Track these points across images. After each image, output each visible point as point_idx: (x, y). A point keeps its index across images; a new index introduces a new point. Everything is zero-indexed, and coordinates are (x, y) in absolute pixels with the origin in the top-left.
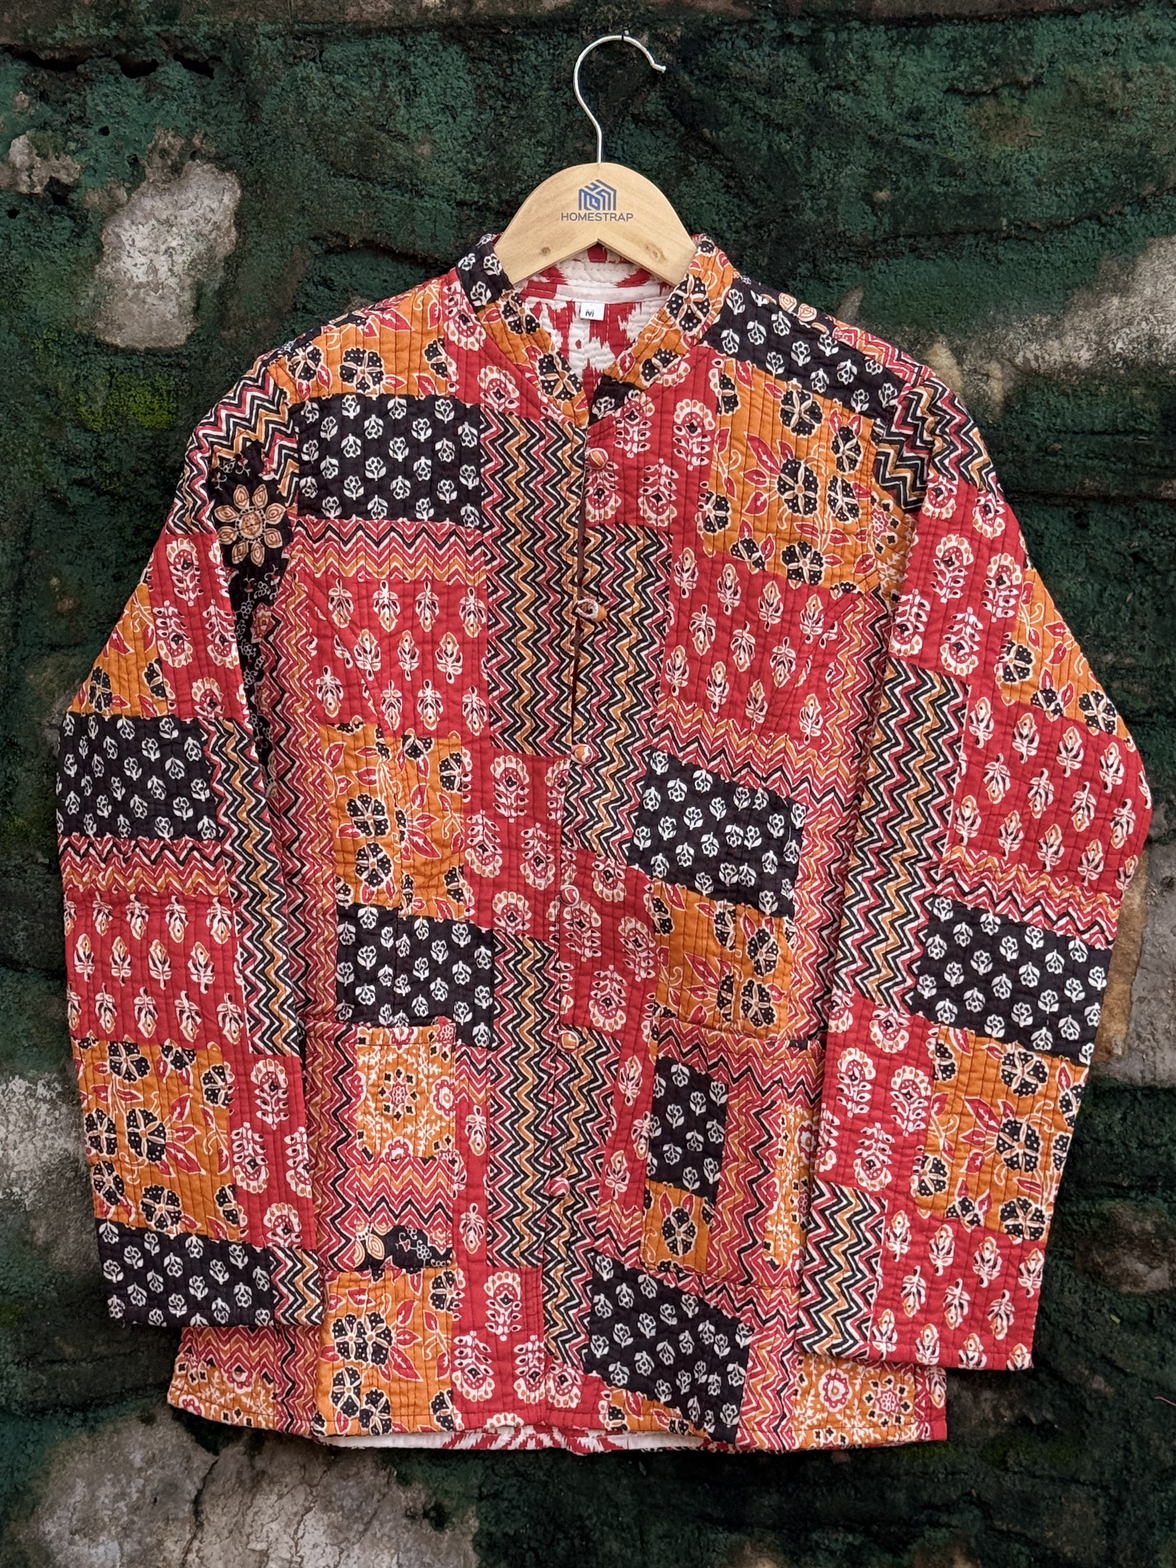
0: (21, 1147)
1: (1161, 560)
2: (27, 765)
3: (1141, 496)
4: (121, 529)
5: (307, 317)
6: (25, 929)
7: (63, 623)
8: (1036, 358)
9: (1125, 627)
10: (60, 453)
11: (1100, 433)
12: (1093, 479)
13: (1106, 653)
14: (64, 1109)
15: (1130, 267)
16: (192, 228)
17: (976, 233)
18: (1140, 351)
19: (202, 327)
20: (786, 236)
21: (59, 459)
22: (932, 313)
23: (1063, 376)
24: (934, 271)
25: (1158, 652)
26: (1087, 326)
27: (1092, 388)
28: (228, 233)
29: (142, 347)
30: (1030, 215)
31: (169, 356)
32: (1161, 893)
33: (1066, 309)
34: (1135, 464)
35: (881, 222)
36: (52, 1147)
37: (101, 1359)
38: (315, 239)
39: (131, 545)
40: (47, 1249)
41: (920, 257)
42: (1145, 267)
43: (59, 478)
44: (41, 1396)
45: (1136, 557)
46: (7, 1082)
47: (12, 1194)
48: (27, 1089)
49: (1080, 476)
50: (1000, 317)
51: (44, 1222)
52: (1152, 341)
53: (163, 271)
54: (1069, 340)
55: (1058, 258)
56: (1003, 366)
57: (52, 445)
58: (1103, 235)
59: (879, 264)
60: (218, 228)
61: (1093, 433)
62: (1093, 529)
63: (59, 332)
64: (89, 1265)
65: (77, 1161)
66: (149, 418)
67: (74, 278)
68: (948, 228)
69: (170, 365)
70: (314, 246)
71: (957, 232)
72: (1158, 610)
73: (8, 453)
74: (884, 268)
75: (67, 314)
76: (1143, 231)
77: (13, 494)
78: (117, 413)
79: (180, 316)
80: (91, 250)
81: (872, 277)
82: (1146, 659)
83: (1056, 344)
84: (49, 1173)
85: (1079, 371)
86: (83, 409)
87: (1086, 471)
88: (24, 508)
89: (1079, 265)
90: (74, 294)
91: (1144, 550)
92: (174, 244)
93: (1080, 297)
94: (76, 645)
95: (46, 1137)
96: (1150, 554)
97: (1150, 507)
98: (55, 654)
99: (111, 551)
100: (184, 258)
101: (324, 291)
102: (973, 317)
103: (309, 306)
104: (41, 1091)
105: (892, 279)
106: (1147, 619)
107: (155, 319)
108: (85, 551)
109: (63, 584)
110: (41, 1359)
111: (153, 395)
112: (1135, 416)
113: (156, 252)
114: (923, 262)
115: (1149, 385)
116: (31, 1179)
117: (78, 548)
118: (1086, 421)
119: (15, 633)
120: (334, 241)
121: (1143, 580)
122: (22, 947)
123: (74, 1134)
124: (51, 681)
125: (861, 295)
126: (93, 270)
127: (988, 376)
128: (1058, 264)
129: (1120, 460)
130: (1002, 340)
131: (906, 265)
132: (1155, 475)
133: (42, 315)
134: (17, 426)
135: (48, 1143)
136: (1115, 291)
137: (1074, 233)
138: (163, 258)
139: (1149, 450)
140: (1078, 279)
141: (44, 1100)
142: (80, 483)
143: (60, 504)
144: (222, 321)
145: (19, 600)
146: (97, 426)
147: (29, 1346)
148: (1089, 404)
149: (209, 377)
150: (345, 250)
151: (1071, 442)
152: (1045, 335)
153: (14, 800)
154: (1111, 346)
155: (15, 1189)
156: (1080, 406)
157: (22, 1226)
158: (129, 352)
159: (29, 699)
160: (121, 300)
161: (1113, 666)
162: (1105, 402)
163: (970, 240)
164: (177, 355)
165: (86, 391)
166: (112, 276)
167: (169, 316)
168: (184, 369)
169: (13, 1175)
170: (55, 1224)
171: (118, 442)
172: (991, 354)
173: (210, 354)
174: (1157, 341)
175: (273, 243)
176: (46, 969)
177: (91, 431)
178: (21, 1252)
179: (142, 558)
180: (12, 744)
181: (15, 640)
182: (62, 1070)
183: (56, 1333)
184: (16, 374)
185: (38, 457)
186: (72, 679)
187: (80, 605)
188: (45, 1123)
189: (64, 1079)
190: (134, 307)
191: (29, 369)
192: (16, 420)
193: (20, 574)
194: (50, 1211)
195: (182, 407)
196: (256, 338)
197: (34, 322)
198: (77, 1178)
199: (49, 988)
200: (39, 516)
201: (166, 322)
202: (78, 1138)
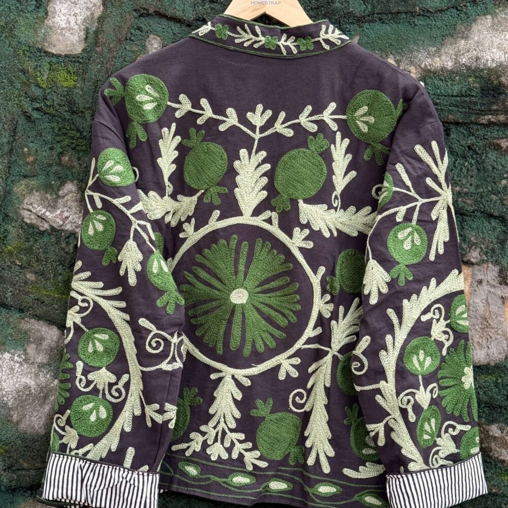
0: (7, 381)
1: (480, 149)
2: (13, 225)
3: (472, 123)
4: (53, 128)
5: (131, 42)
6: (11, 292)
7: (29, 167)
8: (430, 65)
9: (465, 176)
10: (29, 97)
11: (456, 96)
12: (453, 115)
13: (456, 187)
14: (25, 366)
15: (468, 28)
16: (85, 5)
17: (406, 13)
18: (473, 63)
19: (88, 46)
20: (328, 13)
21: (28, 99)
22: (387, 45)
23: (441, 72)
24: (389, 28)
25: (478, 187)
26: (451, 52)
27: (452, 78)
28: (99, 8)
29: (63, 54)
30: (428, 6)
31: (74, 58)
32: (477, 286)
33: (442, 45)
34: (470, 109)
35: (367, 8)
36: (20, 381)
38: (135, 10)
39: (58, 135)
40: (18, 423)
41: (383, 22)
42: (475, 28)
43: (28, 106)
44: (14, 483)
45: (469, 148)
46: (2, 354)
47: (4, 400)
48: (11, 357)
49: (447, 114)
50: (415, 48)
51: (16, 412)
52: (478, 59)
53: (73, 23)
54: (443, 58)
55: (439, 24)
56: (416, 68)
57: (26, 93)
58: (458, 15)
59: (366, 25)
60: (95, 6)
61: (452, 96)
62: (452, 136)
63: (30, 47)
64: (34, 430)
65: (30, 387)
66: (65, 83)
67: (36, 25)
68: (395, 10)
69: (75, 62)
70: (135, 14)
71: (398, 13)
72: (478, 169)
73: (7, 96)
74: (368, 27)
75: (33, 40)
76: (474, 13)
77: (9, 113)
78: (52, 81)
79: (79, 41)
80: (43, 14)
81: (363, 30)
82: (472, 189)
83: (438, 59)
84: (19, 392)
85: (447, 71)
86: (39, 79)
87: (449, 111)
88: (14, 119)
89: (448, 27)
90: (36, 31)
91: (473, 145)
92: (77, 12)
93: (448, 40)
94: (34, 176)
95: (18, 377)
96: (475, 146)
97: (476, 127)
98: (25, 180)
99: (49, 137)
100: (81, 17)
101: (138, 32)
102: (404, 47)
103: (132, 38)
104: (16, 358)
105: (371, 31)
106: (473, 173)
107: (69, 42)
108: (39, 137)
109: (29, 151)
110: (14, 468)
111: (68, 74)
112: (470, 90)
113: (70, 15)
114: (384, 25)
115: (476, 77)
116: (12, 394)
117: (36, 136)
118: (450, 91)
119: (9, 170)
120: (142, 11)
121: (472, 157)
122: (9, 299)
123: (29, 376)
124: (24, 190)
125: (359, 38)
126: (44, 22)
127: (410, 72)
128: (440, 26)
129: (463, 107)
130: (416, 57)
131: (377, 26)
132: (478, 114)
133: (23, 40)
134: (11, 85)
135: (19, 380)
136: (462, 38)
137: (446, 14)
138: (73, 17)
139: (475, 103)
140: (447, 32)
141: (17, 362)
142: (37, 109)
143: (29, 118)
144: (96, 44)
145: (11, 157)
146: (44, 86)
147: (9, 463)
148: (451, 84)
149: (90, 67)
150: (148, 15)
151: (443, 100)
152: (434, 55)
153: (7, 239)
154: (460, 60)
155: (5, 399)
156: (447, 85)
157: (7, 414)
158: (58, 56)
159: (14, 197)
160: (55, 34)
161: (459, 192)
162: (458, 83)
163: (404, 16)
164: (78, 57)
165: (40, 71)
166: (51, 24)
167: (75, 41)
168: (80, 63)
169: (4, 393)
170: (21, 413)
171: (53, 93)
172: (412, 63)
173: (91, 57)
174: (479, 58)
175: (118, 12)
176: (20, 309)
177: (42, 88)
178: (7, 424)
179: (62, 141)
180: (7, 216)
181: (9, 173)
182: (25, 350)
183: (21, 458)
184: (12, 64)
185: (20, 98)
186: (32, 190)
187: (36, 159)
188: (17, 372)
189: (26, 354)
190: (60, 37)
191: (17, 62)
192: (11, 83)
193: (12, 146)
194: (19, 408)
195: (79, 79)
196: (110, 51)
197: (19, 43)
198: (30, 394)
199: (20, 316)
200: (20, 122)
201: (73, 44)
202: (31, 378)
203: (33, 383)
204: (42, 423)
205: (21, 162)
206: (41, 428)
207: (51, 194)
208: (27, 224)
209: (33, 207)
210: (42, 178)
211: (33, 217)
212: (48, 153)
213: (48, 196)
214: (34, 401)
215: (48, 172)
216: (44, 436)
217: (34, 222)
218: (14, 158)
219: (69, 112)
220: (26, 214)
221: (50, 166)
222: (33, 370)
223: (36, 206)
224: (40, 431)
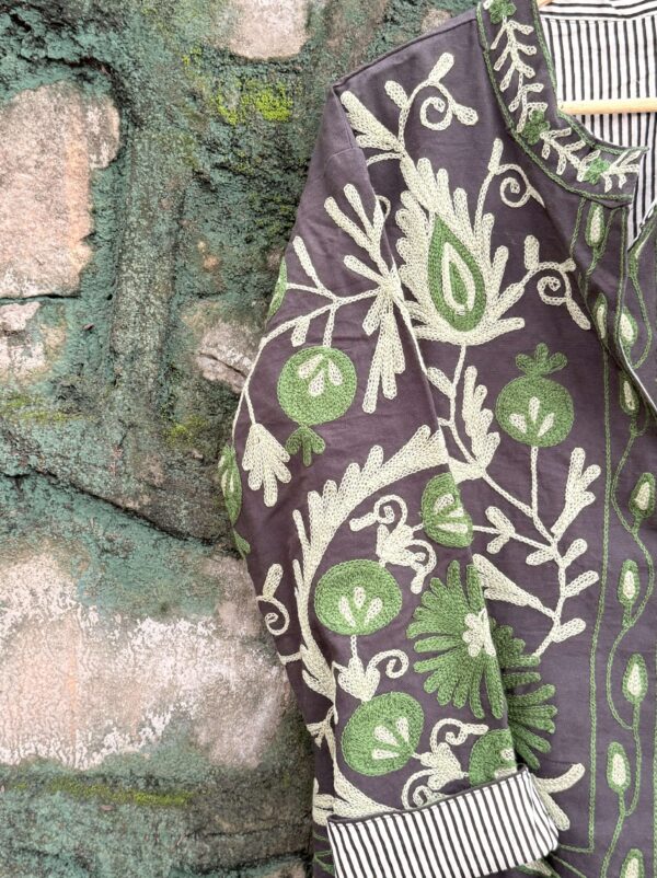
0: (186, 672)
2: (184, 384)
4: (251, 202)
5: (395, 27)
6: (186, 508)
7: (209, 277)
10: (205, 143)
14: (218, 644)
19: (312, 39)
21: (204, 147)
29: (266, 58)
31: (287, 64)
36: (209, 672)
37: (250, 833)
39: (259, 214)
40: (208, 748)
43: (204, 162)
44: (206, 860)
46: (175, 623)
47: (180, 707)
48: (190, 628)
51: (205, 728)
57: (199, 137)
63: (202, 48)
64: (239, 760)
65: (228, 682)
66: (271, 113)
69: (287, 71)
73: (164, 144)
75: (208, 34)
77: (170, 176)
78: (247, 110)
79: (295, 31)
88: (178, 187)
90: (213, 18)
94: (219, 293)
95: (205, 664)
98: (202, 301)
99: (244, 219)
101: (408, 6)
103: (397, 18)
104: (200, 629)
107: (275, 35)
108: (224, 221)
109: (208, 247)
110: (205, 833)
111: (275, 95)
116: (195, 696)
117: (219, 218)
119: (173, 284)
122: (184, 522)
123: (225, 662)
124: (200, 321)
133: (189, 35)
134: (172, 123)
135: (206, 668)
141: (203, 636)
142: (222, 167)
143: (205, 184)
144: (328, 32)
145: (176, 260)
146: (232, 121)
147: (196, 823)
149: (318, 78)
153: (175, 411)
155: (183, 704)
157: (189, 731)
158: (255, 63)
159: (185, 334)
160: (249, 21)
164: (293, 62)
165: (223, 94)
167: (287, 32)
168: (297, 73)
169: (181, 693)
170: (213, 730)
171: (249, 133)
173: (319, 60)
176: (204, 539)
177: (229, 124)
178: (188, 751)
179: (267, 225)
180: (173, 369)
181: (173, 290)
182: (216, 614)
183: (216, 813)
184: (171, 81)
185: (189, 147)
186: (216, 319)
187: (222, 263)
188: (204, 654)
189: (218, 621)
190: (260, 27)
191: (180, 77)
192: (171, 118)
193: (176, 238)
194: (209, 720)
195: (297, 104)
196: (354, 44)
197: (183, 41)
198: (229, 694)
199: (205, 552)
200: (190, 193)
201: (284, 37)
202: (229, 665)
203: (233, 674)
204: (252, 747)
205: (194, 269)
206: (251, 756)
207: (251, 325)
208: (209, 382)
209: (219, 351)
210: (233, 297)
211: (220, 368)
212: (244, 249)
213: (246, 329)
214: (236, 706)
215: (244, 285)
216: (256, 770)
217: (222, 377)
218: (181, 262)
219: (279, 167)
220: (206, 363)
221: (248, 272)
222: (233, 650)
223: (224, 348)
224: (248, 761)
